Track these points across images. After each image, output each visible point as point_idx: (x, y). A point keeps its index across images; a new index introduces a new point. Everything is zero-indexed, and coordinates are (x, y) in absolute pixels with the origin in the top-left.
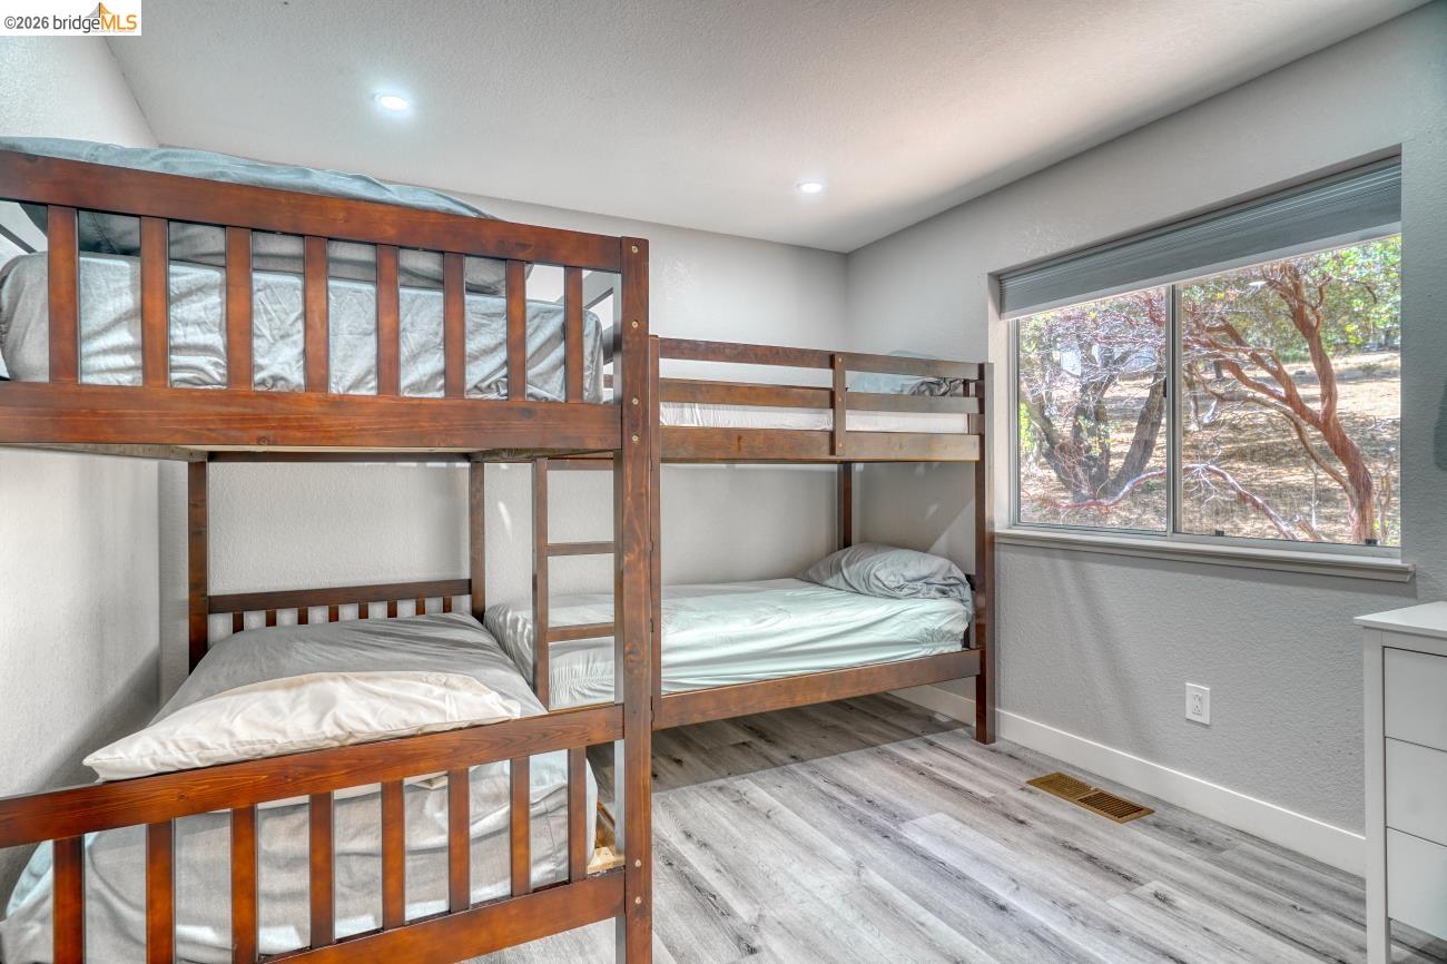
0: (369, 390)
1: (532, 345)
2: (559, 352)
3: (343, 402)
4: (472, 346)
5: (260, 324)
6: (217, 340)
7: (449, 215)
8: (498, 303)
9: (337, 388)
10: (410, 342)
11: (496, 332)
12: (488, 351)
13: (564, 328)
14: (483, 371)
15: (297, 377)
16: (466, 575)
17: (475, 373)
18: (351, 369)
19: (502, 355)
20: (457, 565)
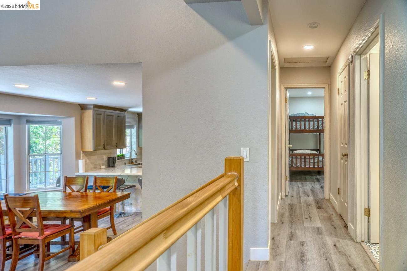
0: (308, 129)
1: (319, 125)
2: (321, 126)
3: (306, 130)
4: (315, 125)
5: (302, 125)
6: (299, 126)
7: (313, 116)
8: (317, 122)
9: (306, 129)
10: (311, 126)
11: (317, 124)
12: (316, 126)
13: (322, 124)
14: (316, 127)
15: (304, 128)
16: (318, 148)
17: (315, 128)
18: (307, 128)
19: (317, 126)
20: (317, 147)
